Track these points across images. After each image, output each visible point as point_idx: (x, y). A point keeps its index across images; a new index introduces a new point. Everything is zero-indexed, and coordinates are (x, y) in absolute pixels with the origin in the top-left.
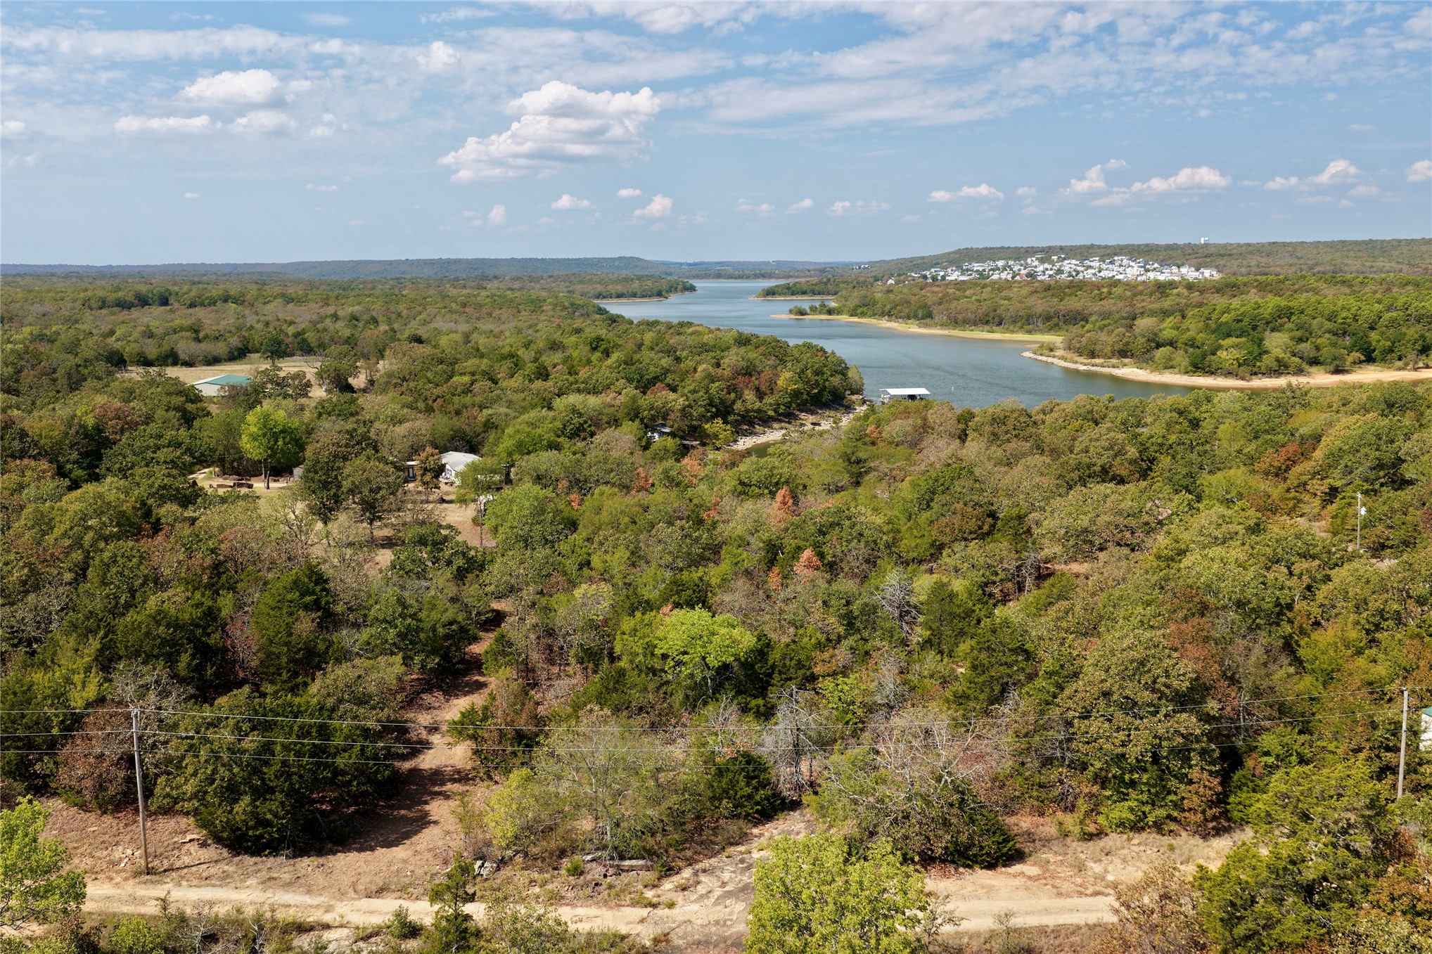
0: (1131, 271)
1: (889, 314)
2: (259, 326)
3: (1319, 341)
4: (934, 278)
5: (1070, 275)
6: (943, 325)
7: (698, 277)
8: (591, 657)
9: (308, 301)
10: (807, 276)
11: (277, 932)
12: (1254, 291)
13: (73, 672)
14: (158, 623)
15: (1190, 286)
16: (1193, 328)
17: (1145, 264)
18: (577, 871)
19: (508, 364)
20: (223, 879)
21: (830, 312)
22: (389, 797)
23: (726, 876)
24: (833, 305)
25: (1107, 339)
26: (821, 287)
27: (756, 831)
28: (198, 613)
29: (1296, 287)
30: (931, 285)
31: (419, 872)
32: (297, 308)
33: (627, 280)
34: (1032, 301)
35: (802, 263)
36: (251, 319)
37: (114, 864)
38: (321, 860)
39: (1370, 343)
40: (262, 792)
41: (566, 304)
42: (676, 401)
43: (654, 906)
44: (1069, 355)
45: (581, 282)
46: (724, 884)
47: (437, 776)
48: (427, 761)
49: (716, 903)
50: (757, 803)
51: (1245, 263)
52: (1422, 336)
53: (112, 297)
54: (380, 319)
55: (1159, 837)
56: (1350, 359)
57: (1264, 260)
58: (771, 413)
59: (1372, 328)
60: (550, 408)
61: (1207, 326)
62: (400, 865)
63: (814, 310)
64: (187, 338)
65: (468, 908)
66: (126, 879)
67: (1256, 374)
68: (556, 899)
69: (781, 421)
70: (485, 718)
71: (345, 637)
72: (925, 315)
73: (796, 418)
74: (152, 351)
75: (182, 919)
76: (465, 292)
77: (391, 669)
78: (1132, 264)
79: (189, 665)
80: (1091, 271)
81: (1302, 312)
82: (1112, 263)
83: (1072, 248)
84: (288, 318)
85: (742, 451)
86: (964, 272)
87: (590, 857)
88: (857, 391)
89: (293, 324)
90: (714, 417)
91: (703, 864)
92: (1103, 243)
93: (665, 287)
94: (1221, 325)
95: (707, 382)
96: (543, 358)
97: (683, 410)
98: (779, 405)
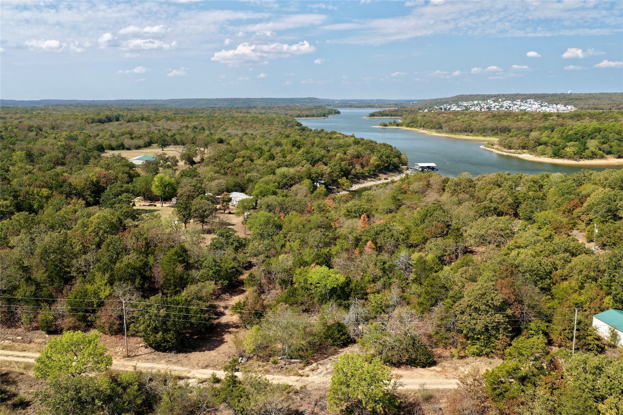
0: (534, 107)
1: (423, 126)
2: (156, 132)
3: (612, 143)
4: (445, 109)
5: (506, 108)
6: (446, 132)
7: (342, 107)
8: (284, 283)
9: (176, 120)
10: (389, 107)
11: (172, 379)
12: (587, 118)
13: (101, 286)
14: (128, 267)
15: (559, 115)
16: (556, 136)
17: (542, 103)
18: (275, 363)
19: (258, 152)
20: (153, 360)
21: (397, 125)
22: (210, 333)
23: (328, 366)
24: (400, 121)
25: (516, 141)
26: (395, 113)
27: (341, 350)
28: (141, 263)
29: (607, 116)
30: (444, 113)
31: (220, 361)
32: (171, 123)
33: (310, 109)
34: (486, 122)
35: (388, 101)
36: (153, 129)
37: (116, 353)
38: (187, 355)
40: (166, 331)
41: (284, 121)
42: (326, 169)
43: (302, 376)
44: (500, 148)
45: (291, 110)
46: (327, 369)
47: (227, 326)
48: (224, 320)
49: (324, 376)
50: (342, 341)
51: (587, 103)
53: (97, 118)
54: (206, 128)
55: (487, 359)
57: (597, 101)
58: (367, 174)
60: (274, 174)
61: (562, 136)
62: (213, 358)
63: (391, 124)
64: (127, 138)
65: (236, 374)
66: (121, 359)
67: (582, 158)
68: (267, 372)
69: (371, 177)
70: (244, 306)
71: (194, 273)
72: (439, 127)
73: (377, 176)
74: (114, 144)
75: (141, 373)
76: (241, 115)
77: (210, 286)
78: (535, 103)
79: (139, 283)
80: (516, 106)
81: (605, 130)
82: (526, 102)
83: (509, 95)
84: (168, 128)
85: (354, 191)
86: (459, 106)
87: (280, 358)
88: (405, 164)
89: (170, 130)
90: (343, 176)
91: (321, 362)
92: (524, 93)
93: (327, 112)
94: (568, 136)
95: (340, 161)
96: (273, 149)
97: (329, 173)
98: (371, 171)
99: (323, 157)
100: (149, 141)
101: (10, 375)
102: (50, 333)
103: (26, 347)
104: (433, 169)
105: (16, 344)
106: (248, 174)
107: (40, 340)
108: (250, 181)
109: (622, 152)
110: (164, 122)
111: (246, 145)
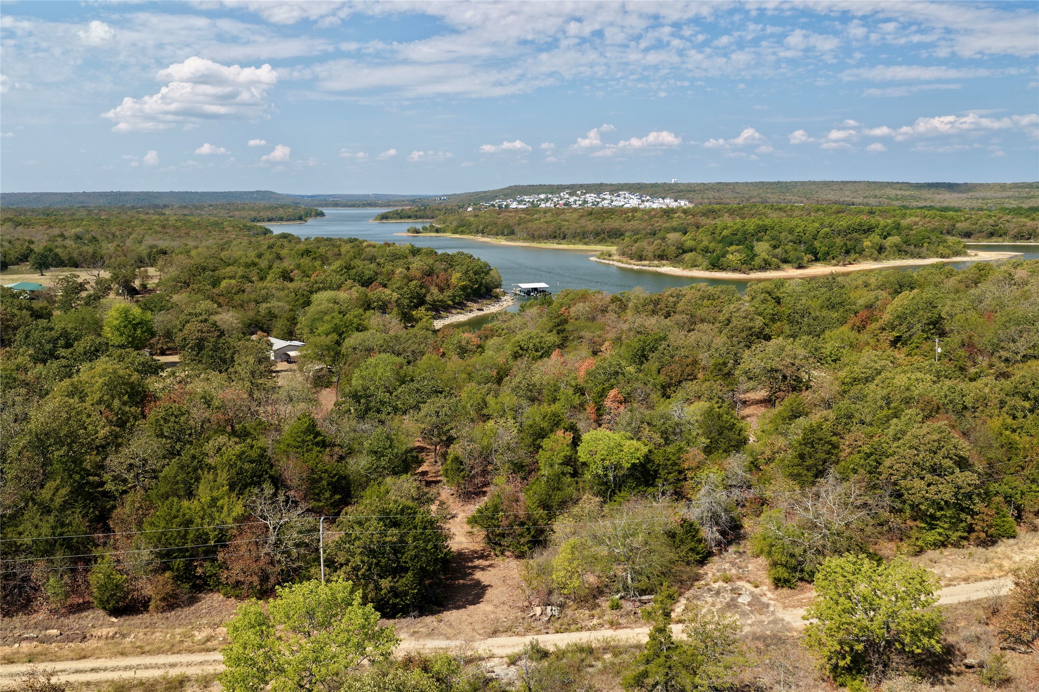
0: (631, 202)
1: (483, 232)
3: (787, 247)
5: (594, 204)
6: (525, 240)
7: (327, 205)
8: (520, 469)
12: (726, 214)
13: (216, 498)
15: (682, 212)
16: (705, 240)
17: (641, 196)
18: (616, 606)
21: (437, 231)
24: (437, 225)
25: (648, 249)
26: (421, 213)
30: (504, 211)
31: (511, 618)
32: (27, 230)
33: (271, 208)
34: (582, 222)
35: (394, 196)
38: (438, 617)
39: (815, 248)
41: (240, 226)
42: (390, 294)
44: (624, 259)
45: (237, 209)
47: (466, 556)
51: (705, 196)
52: (845, 244)
54: (99, 238)
55: (957, 550)
56: (806, 259)
58: (450, 303)
59: (815, 239)
61: (714, 238)
62: (494, 615)
63: (425, 229)
67: (752, 269)
69: (456, 308)
72: (510, 233)
73: (465, 305)
76: (154, 217)
78: (632, 196)
80: (606, 202)
81: (773, 228)
82: (619, 196)
83: (589, 185)
84: (27, 238)
86: (520, 202)
88: (498, 286)
89: (33, 243)
90: (416, 307)
91: (688, 594)
92: (609, 182)
93: (303, 213)
94: (724, 237)
95: (405, 281)
96: (275, 265)
97: (397, 301)
98: (454, 296)
99: (376, 274)
104: (545, 291)
105: (54, 647)
106: (264, 305)
107: (104, 631)
108: (272, 316)
109: (802, 259)
110: (12, 230)
111: (222, 260)
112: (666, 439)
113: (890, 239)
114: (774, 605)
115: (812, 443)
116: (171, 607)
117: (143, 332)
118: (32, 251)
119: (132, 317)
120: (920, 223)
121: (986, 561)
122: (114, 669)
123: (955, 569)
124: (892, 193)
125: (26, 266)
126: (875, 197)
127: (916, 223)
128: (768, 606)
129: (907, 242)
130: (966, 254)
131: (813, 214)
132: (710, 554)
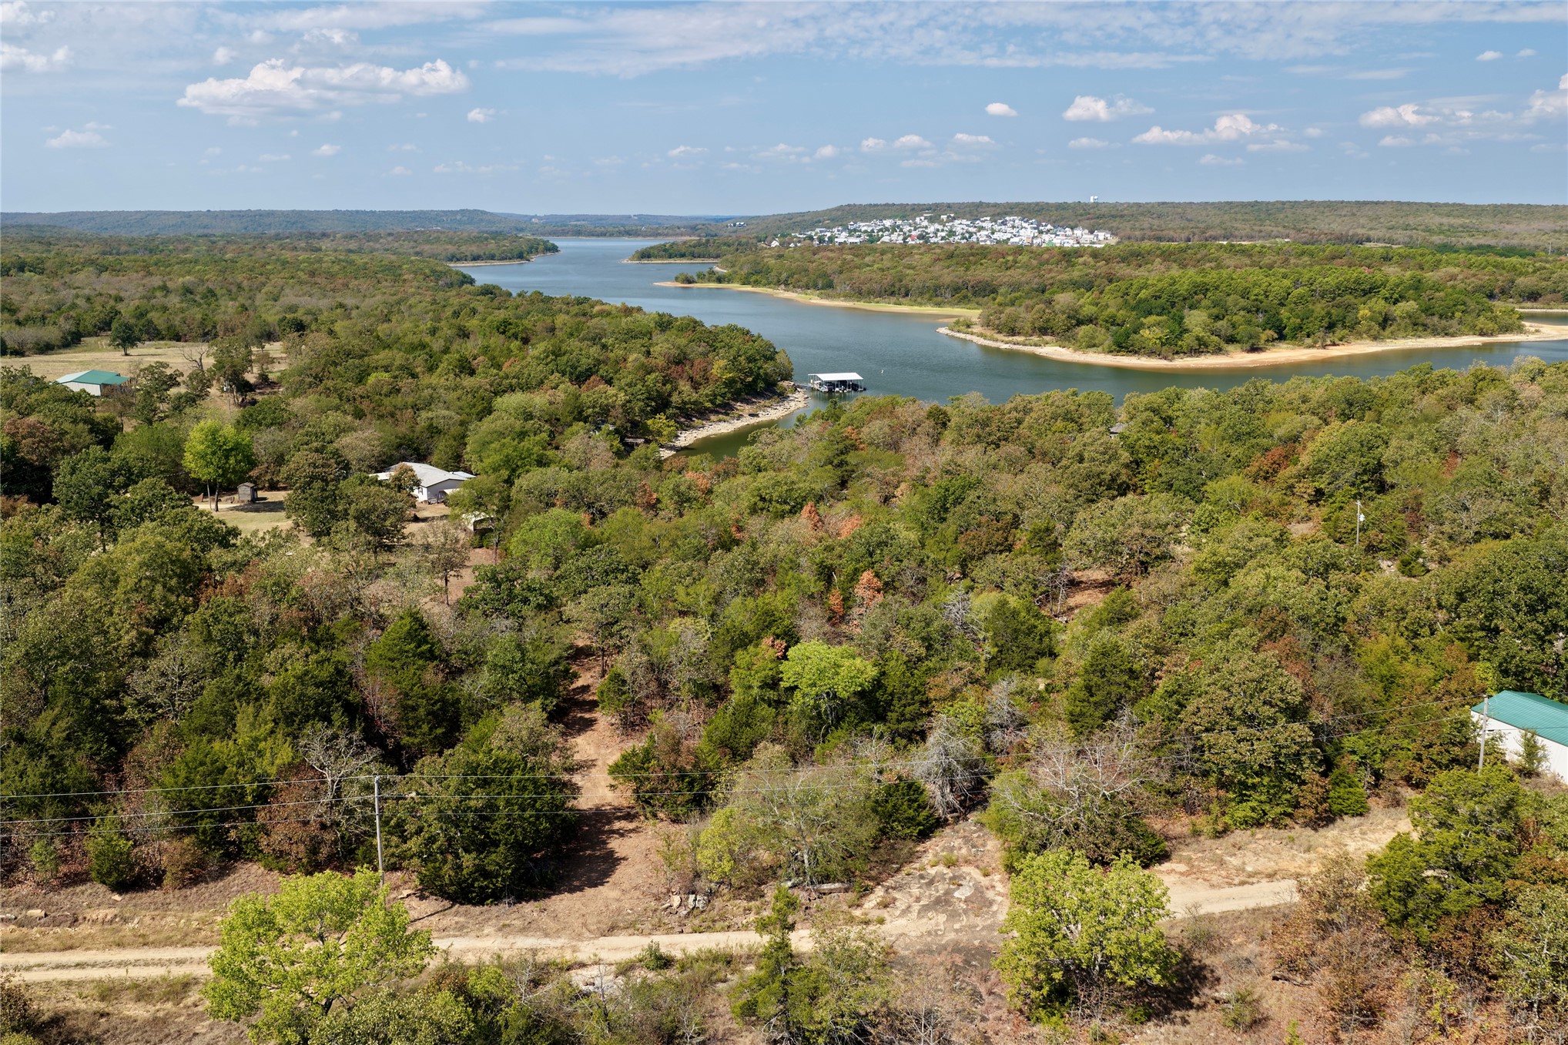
0: (1023, 233)
1: (786, 283)
2: (82, 303)
3: (1235, 318)
4: (822, 240)
5: (966, 238)
6: (847, 297)
7: (555, 234)
8: (704, 692)
9: (123, 270)
10: (680, 235)
12: (1158, 260)
15: (1090, 254)
16: (1112, 305)
17: (1039, 225)
19: (422, 355)
20: (461, 929)
21: (720, 280)
22: (570, 841)
23: (915, 892)
24: (721, 270)
25: (1026, 316)
26: (699, 250)
27: (921, 849)
30: (825, 249)
32: (115, 279)
33: (481, 240)
34: (937, 270)
35: (668, 218)
36: (67, 294)
38: (542, 903)
39: (1281, 321)
40: (486, 847)
42: (615, 395)
43: (866, 923)
44: (989, 333)
45: (428, 242)
46: (918, 899)
47: (603, 816)
48: (585, 803)
49: (920, 917)
50: (919, 824)
51: (1138, 225)
52: (1329, 314)
54: (219, 292)
55: (1276, 831)
56: (1264, 337)
57: (1156, 222)
58: (708, 405)
59: (1282, 305)
60: (491, 409)
61: (1126, 302)
62: (617, 904)
63: (701, 277)
67: (1177, 353)
69: (718, 413)
70: (647, 761)
72: (825, 284)
73: (732, 408)
76: (302, 255)
78: (1025, 225)
80: (984, 233)
81: (1217, 288)
82: (1004, 223)
83: (961, 206)
84: (113, 292)
85: (686, 448)
86: (851, 233)
87: (789, 884)
88: (787, 377)
89: (121, 300)
90: (655, 411)
91: (890, 882)
92: (992, 201)
93: (525, 248)
94: (1140, 301)
95: (641, 373)
96: (455, 347)
97: (623, 405)
98: (715, 396)
99: (598, 362)
100: (74, 329)
101: (70, 1023)
102: (121, 887)
103: (71, 937)
104: (854, 386)
105: (35, 932)
106: (424, 414)
107: (101, 913)
108: (434, 431)
109: (1258, 337)
110: (94, 277)
111: (378, 337)
112: (929, 648)
113: (1402, 304)
114: (1001, 904)
115: (1103, 671)
116: (195, 881)
117: (238, 462)
118: (118, 313)
119: (222, 440)
120: (1460, 277)
121: (1308, 850)
122: (106, 965)
123: (1262, 860)
124: (1434, 221)
125: (104, 341)
126: (1407, 227)
127: (1453, 277)
128: (991, 903)
129: (1428, 311)
130: (1520, 330)
131: (1292, 261)
132: (941, 823)
